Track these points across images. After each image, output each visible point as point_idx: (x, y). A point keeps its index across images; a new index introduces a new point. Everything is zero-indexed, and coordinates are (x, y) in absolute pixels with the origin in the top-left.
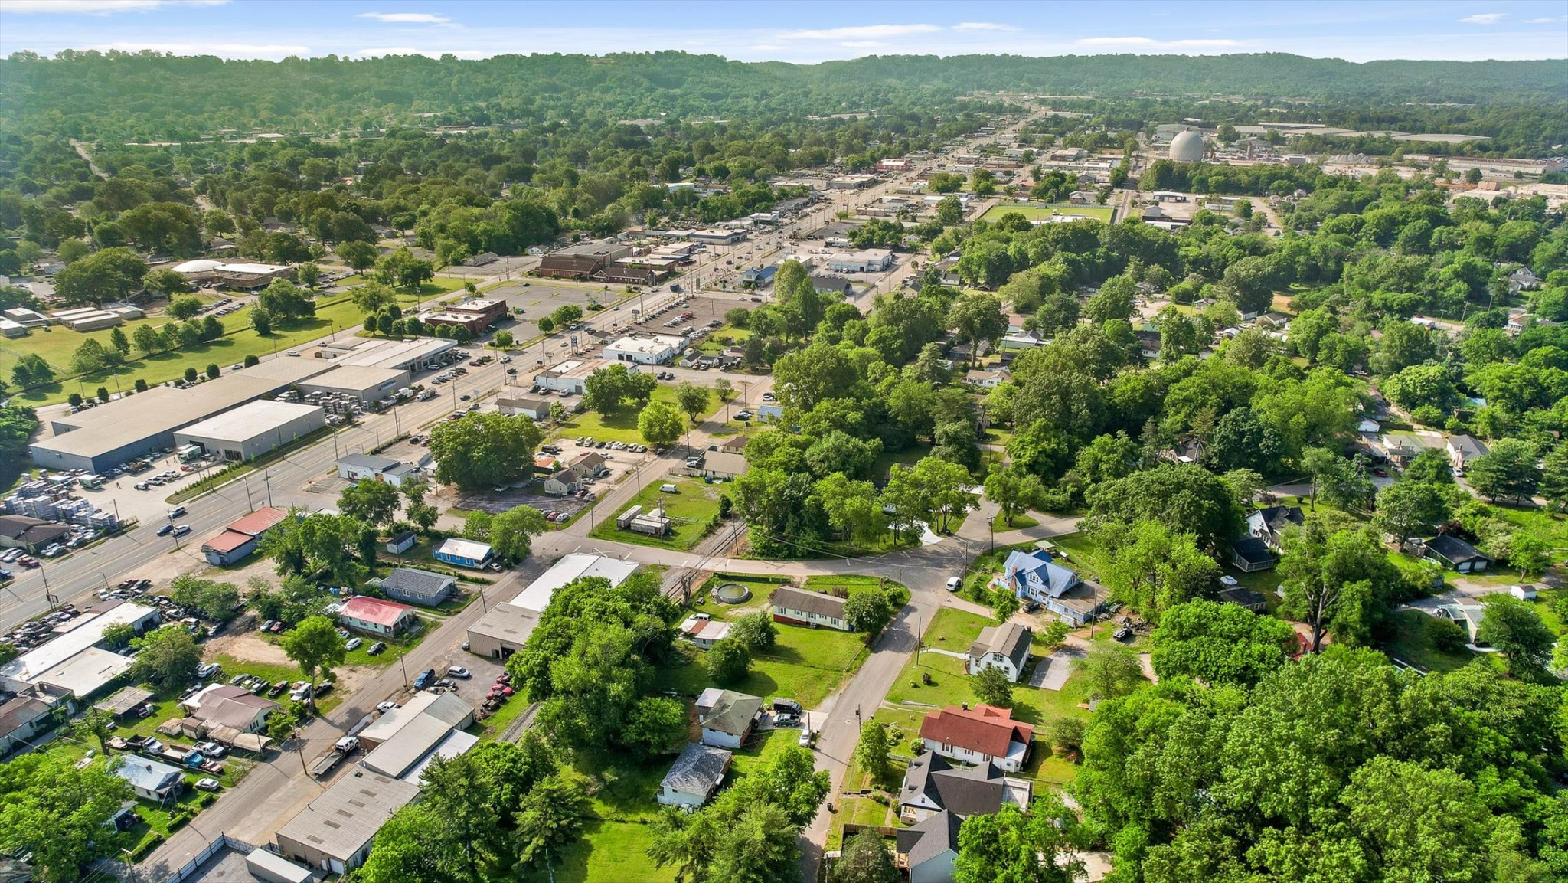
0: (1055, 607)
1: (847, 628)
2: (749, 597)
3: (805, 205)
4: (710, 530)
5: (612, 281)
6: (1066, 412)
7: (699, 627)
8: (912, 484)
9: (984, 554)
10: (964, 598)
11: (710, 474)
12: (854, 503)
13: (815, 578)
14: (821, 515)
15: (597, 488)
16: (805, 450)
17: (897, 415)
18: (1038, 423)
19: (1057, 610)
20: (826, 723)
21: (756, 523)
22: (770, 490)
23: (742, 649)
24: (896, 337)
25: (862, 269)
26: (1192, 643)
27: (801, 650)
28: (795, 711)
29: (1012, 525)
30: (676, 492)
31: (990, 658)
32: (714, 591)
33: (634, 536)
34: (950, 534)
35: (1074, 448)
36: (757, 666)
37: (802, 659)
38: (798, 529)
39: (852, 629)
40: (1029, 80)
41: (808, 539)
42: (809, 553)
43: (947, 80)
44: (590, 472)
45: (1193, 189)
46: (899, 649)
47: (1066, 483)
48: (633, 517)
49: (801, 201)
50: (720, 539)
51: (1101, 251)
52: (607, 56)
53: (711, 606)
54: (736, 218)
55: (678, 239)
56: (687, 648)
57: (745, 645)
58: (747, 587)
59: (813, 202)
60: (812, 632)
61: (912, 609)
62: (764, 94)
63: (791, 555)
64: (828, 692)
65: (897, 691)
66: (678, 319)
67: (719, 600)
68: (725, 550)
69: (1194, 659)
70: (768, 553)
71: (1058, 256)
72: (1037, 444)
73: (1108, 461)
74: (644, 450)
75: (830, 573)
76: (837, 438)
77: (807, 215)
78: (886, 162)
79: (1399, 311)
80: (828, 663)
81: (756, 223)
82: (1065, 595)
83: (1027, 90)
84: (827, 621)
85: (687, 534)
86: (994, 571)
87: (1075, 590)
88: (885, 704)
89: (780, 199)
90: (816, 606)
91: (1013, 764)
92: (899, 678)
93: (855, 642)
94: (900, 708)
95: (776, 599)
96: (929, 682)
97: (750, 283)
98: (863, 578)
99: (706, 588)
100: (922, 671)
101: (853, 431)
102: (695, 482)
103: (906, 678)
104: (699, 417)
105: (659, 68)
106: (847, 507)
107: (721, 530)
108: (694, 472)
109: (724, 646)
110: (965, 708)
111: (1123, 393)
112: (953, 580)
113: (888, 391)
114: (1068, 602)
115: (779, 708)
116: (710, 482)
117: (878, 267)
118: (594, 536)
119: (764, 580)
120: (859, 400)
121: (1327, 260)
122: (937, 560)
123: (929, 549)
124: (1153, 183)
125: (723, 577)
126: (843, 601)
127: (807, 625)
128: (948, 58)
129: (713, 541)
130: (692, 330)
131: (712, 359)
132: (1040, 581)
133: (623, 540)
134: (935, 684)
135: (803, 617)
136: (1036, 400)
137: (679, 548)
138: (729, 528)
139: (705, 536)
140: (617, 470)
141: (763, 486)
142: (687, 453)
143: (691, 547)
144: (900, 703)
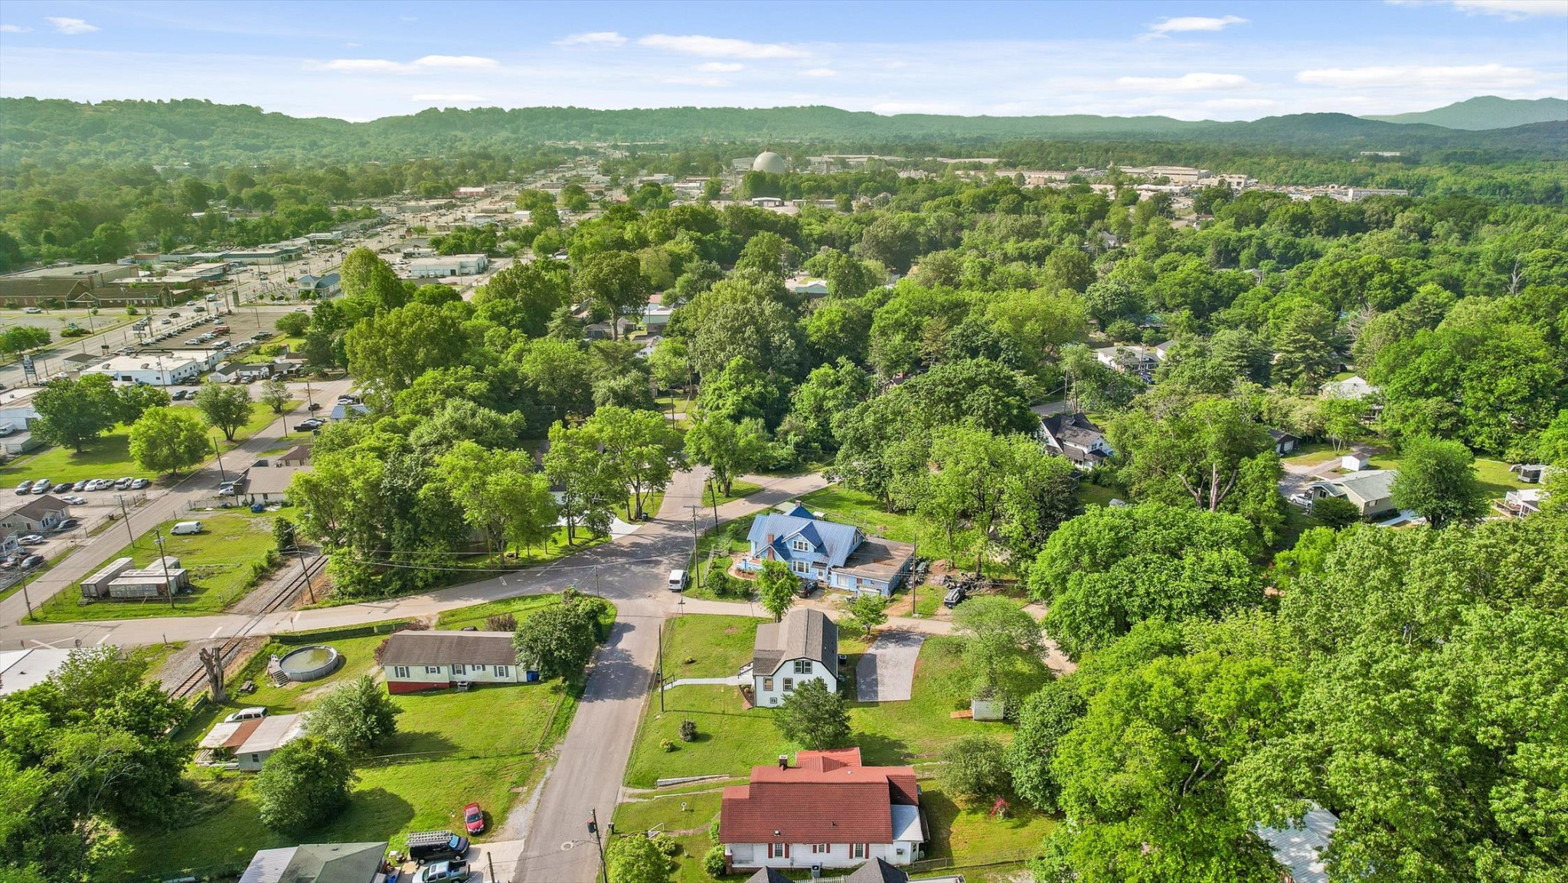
0: (841, 582)
1: (524, 678)
2: (339, 663)
3: (374, 226)
4: (262, 575)
5: (106, 305)
6: (765, 346)
7: (242, 735)
8: (586, 445)
9: (706, 535)
10: (699, 596)
11: (259, 500)
12: (502, 480)
13: (453, 614)
14: (447, 512)
15: (49, 549)
16: (407, 435)
17: (537, 385)
18: (733, 363)
19: (845, 584)
20: (522, 860)
21: (338, 545)
22: (356, 484)
23: (330, 755)
24: (514, 311)
25: (453, 273)
26: (1118, 571)
27: (447, 732)
28: (456, 852)
29: (730, 494)
30: (200, 532)
31: (788, 672)
32: (274, 666)
33: (117, 607)
34: (647, 519)
35: (785, 390)
36: (365, 780)
37: (455, 748)
38: (411, 542)
39: (534, 678)
40: (599, 131)
41: (431, 555)
42: (437, 578)
43: (515, 131)
44: (36, 525)
45: (788, 195)
46: (623, 693)
47: (786, 433)
48: (115, 575)
49: (368, 222)
50: (281, 585)
51: (724, 233)
52: (105, 103)
53: (268, 691)
54: (287, 238)
55: (207, 261)
56: (219, 778)
57: (335, 746)
58: (334, 649)
59: (383, 223)
60: (462, 697)
61: (628, 628)
62: (314, 144)
63: (407, 586)
64: (514, 798)
65: (643, 765)
66: (208, 335)
67: (282, 678)
68: (290, 599)
69: (1129, 595)
70: (366, 589)
71: (682, 234)
72: (739, 389)
73: (835, 397)
74: (146, 485)
75: (479, 601)
76: (456, 409)
77: (377, 234)
78: (462, 190)
79: (1035, 259)
80: (505, 742)
81: (312, 243)
82: (850, 561)
83: (598, 140)
84: (489, 674)
85: (216, 588)
86: (731, 551)
87: (861, 553)
88: (627, 795)
89: (341, 221)
90: (463, 652)
91: (908, 848)
92: (640, 738)
93: (546, 697)
94: (658, 795)
95: (388, 655)
96: (694, 736)
97: (309, 292)
98: (534, 598)
99: (258, 664)
100: (676, 723)
101: (479, 400)
102: (237, 513)
103: (650, 737)
104: (240, 432)
105: (178, 118)
106: (491, 488)
107: (284, 571)
108: (232, 501)
109: (289, 755)
110: (784, 764)
111: (819, 330)
112: (677, 574)
113: (519, 358)
114: (858, 570)
115: (423, 854)
116: (260, 510)
117: (473, 270)
118: (34, 620)
119: (366, 632)
120: (479, 368)
121: (944, 230)
122: (642, 554)
123: (626, 542)
124: (748, 193)
125: (288, 640)
126: (509, 635)
127: (452, 687)
128: (513, 110)
129: (268, 590)
130: (228, 344)
131: (258, 368)
132: (811, 547)
133: (96, 616)
134: (705, 737)
135: (444, 676)
136: (723, 335)
137: (207, 611)
138: (295, 567)
139: (253, 585)
140: (90, 517)
141: (343, 480)
142: (219, 478)
143: (227, 607)
144: (652, 784)
